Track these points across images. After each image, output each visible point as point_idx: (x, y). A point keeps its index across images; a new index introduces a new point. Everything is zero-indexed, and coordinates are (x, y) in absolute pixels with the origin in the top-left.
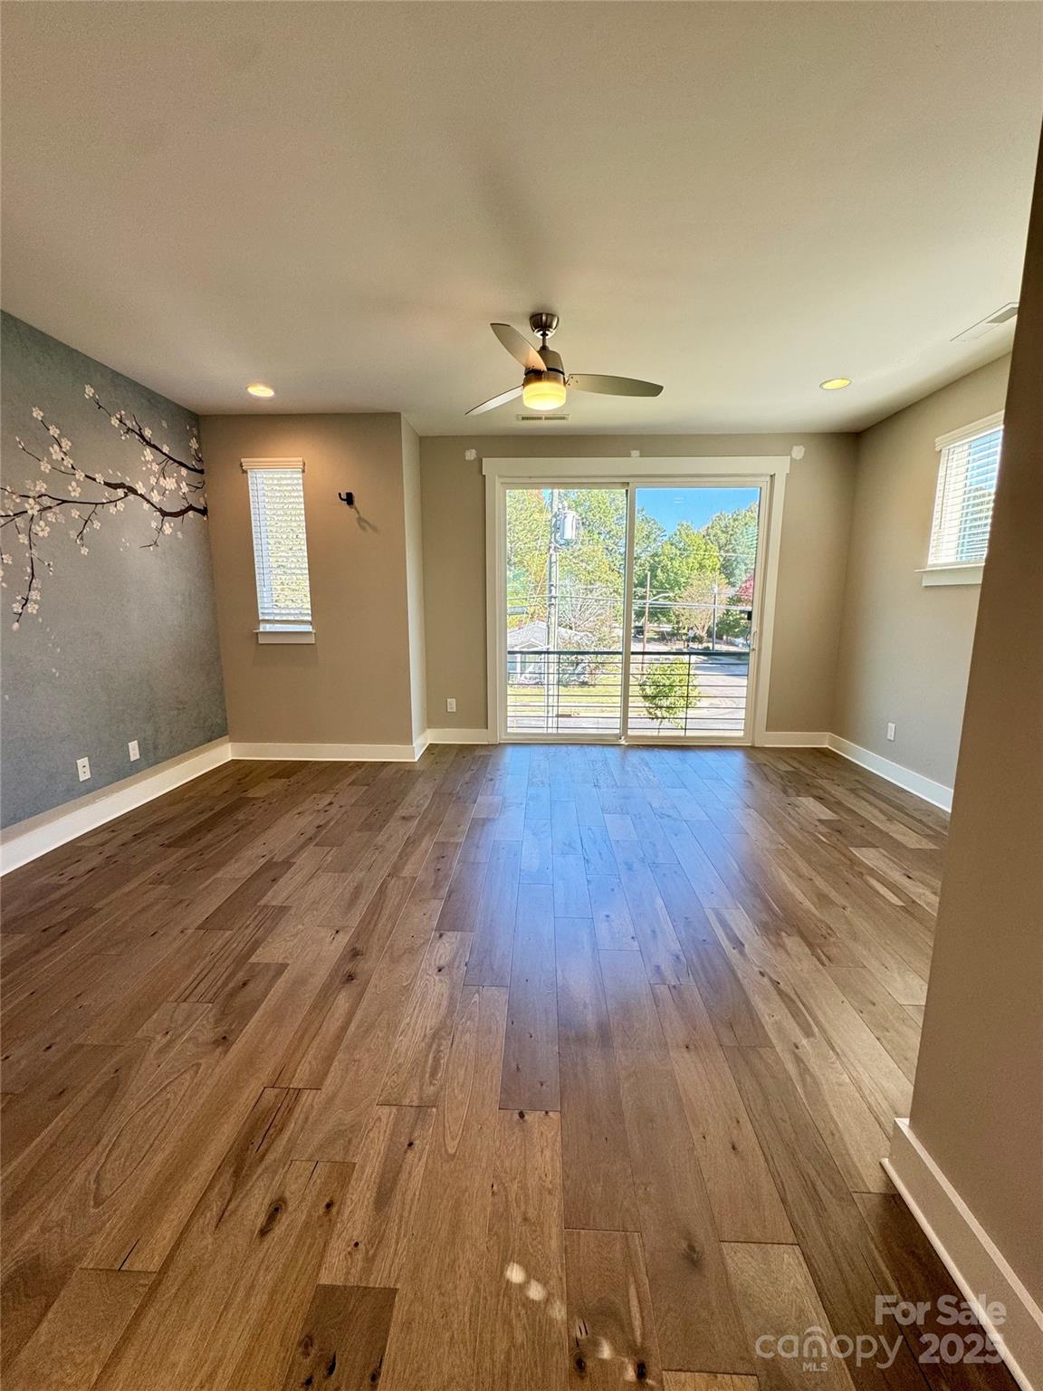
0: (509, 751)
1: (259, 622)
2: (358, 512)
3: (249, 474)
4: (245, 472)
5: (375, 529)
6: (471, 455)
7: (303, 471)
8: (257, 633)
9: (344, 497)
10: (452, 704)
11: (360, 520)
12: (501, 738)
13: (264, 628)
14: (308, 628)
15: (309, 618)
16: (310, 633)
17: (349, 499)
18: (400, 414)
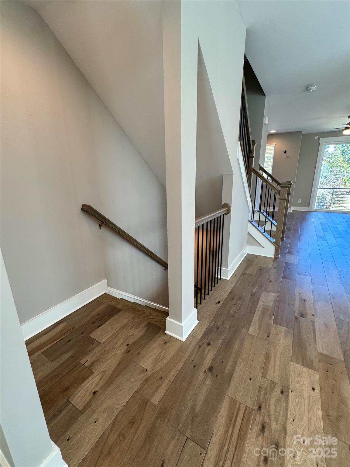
0: (312, 213)
2: (287, 155)
5: (291, 158)
6: (316, 138)
7: (275, 146)
9: (284, 152)
10: (300, 201)
11: (287, 156)
12: (311, 210)
18: (301, 131)
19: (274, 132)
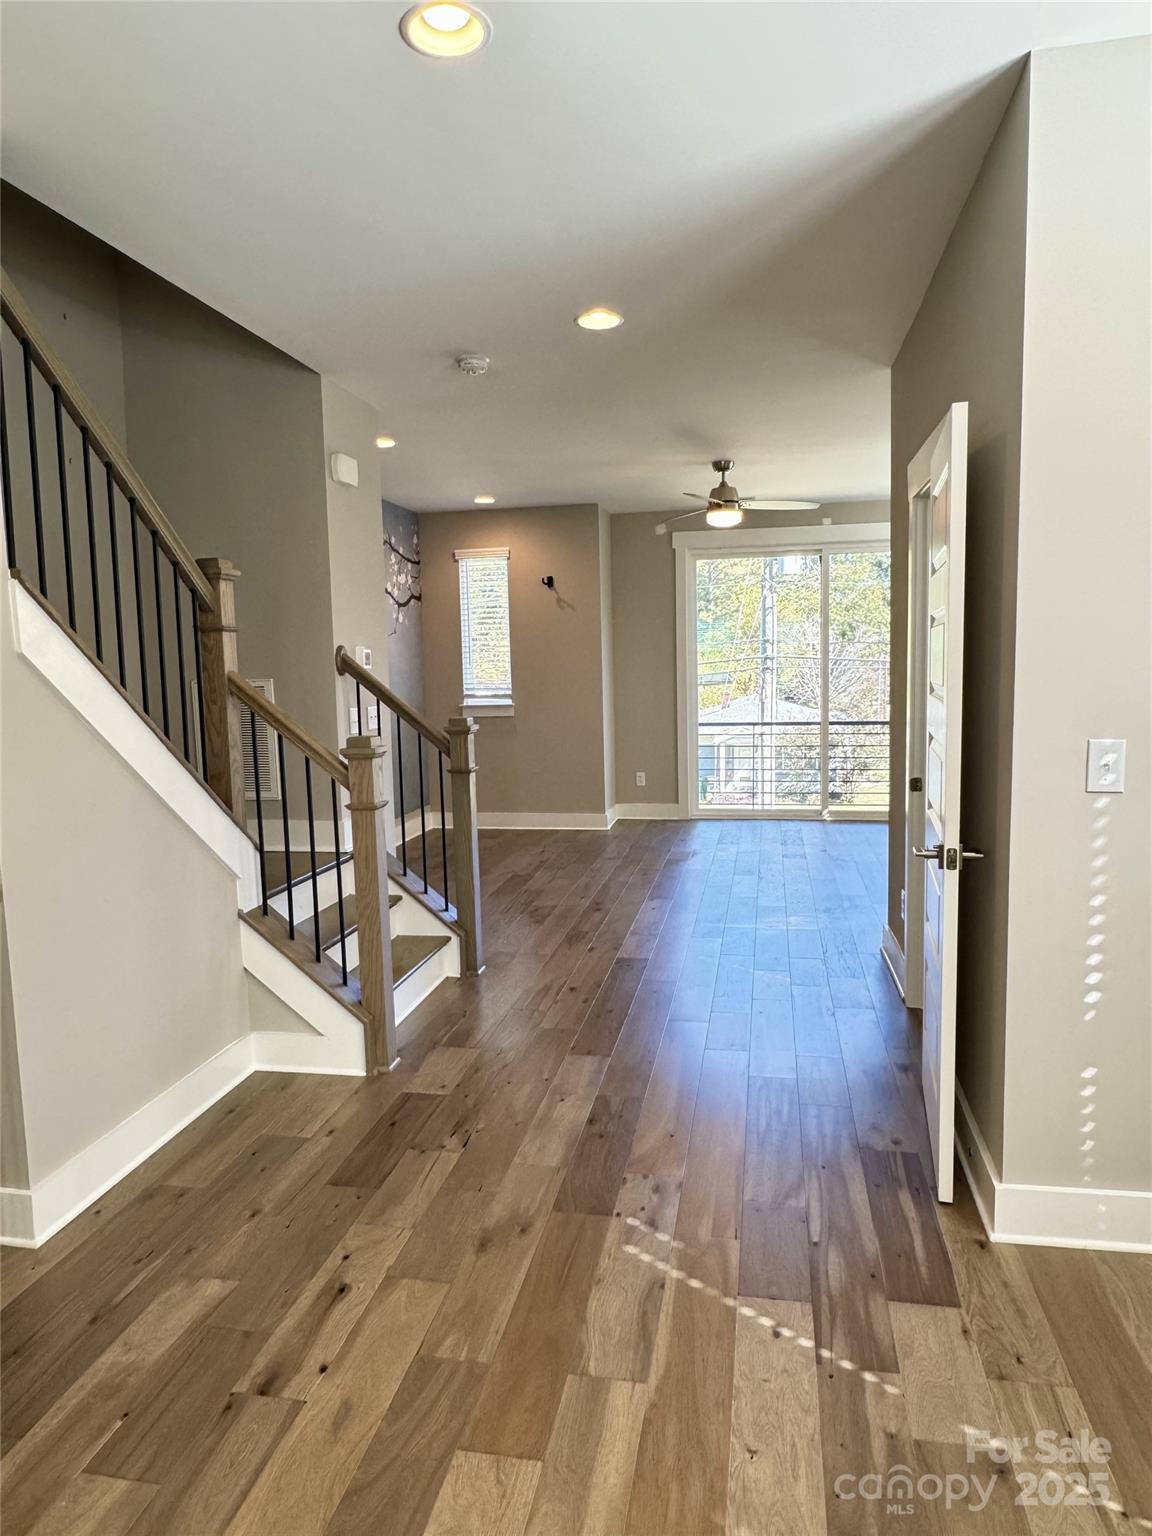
0: (701, 826)
1: (463, 697)
2: (557, 593)
3: (460, 564)
4: (456, 561)
5: (573, 608)
6: (661, 530)
7: (509, 559)
8: (462, 707)
9: (546, 581)
10: (641, 779)
11: (559, 600)
12: (693, 814)
13: (468, 702)
14: (509, 702)
15: (510, 692)
16: (510, 706)
17: (550, 582)
18: (597, 505)
19: (490, 504)
